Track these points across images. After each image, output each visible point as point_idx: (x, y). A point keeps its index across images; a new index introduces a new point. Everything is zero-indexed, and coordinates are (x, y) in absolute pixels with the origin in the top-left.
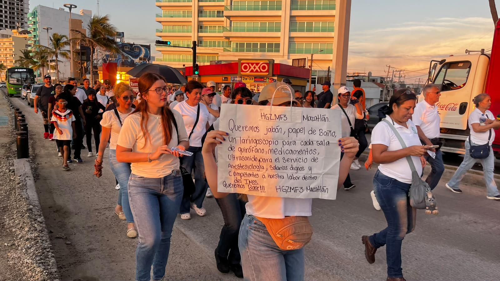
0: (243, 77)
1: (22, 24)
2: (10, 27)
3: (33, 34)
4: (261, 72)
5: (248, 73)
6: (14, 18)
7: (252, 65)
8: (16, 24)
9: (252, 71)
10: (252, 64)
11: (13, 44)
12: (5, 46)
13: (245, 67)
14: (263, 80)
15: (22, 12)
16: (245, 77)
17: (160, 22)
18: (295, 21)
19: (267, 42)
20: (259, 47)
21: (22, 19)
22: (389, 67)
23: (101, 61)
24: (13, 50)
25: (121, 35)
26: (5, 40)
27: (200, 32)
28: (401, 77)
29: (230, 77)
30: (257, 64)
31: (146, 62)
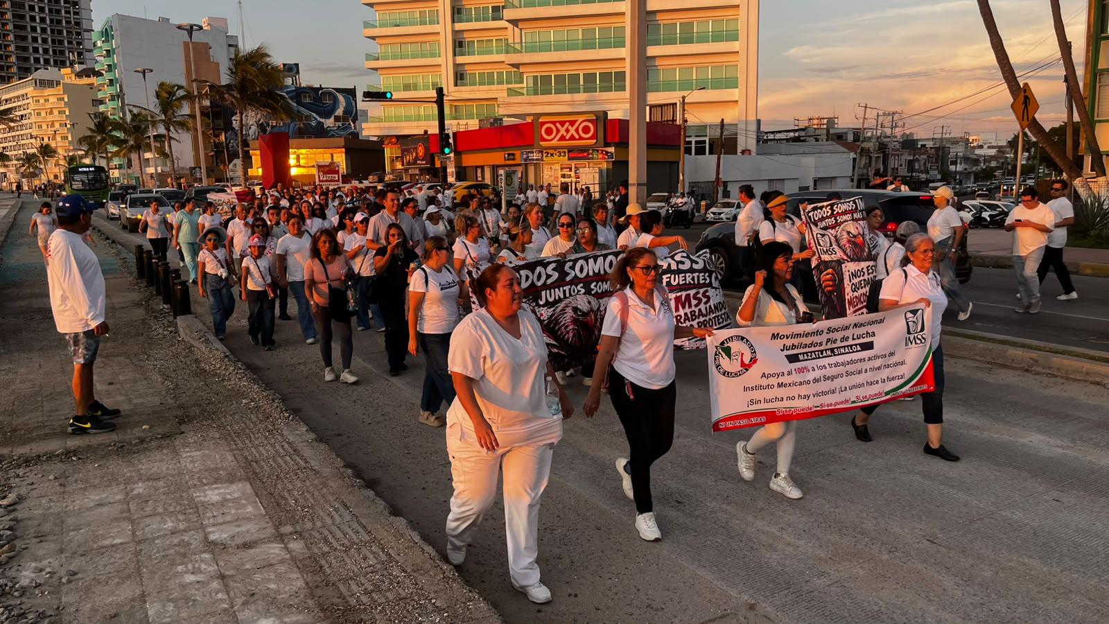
0: (544, 151)
1: (80, 54)
2: (55, 62)
3: (108, 76)
4: (581, 138)
5: (555, 142)
6: (61, 42)
7: (563, 126)
8: (67, 55)
9: (563, 138)
10: (562, 123)
11: (66, 100)
12: (48, 106)
13: (549, 131)
14: (585, 154)
15: (78, 29)
16: (549, 151)
17: (373, 38)
18: (656, 23)
19: (598, 70)
20: (582, 83)
21: (79, 44)
22: (866, 107)
23: (254, 128)
24: (67, 113)
25: (293, 69)
26: (48, 91)
27: (460, 55)
28: (896, 126)
29: (519, 152)
30: (572, 123)
31: (350, 124)
